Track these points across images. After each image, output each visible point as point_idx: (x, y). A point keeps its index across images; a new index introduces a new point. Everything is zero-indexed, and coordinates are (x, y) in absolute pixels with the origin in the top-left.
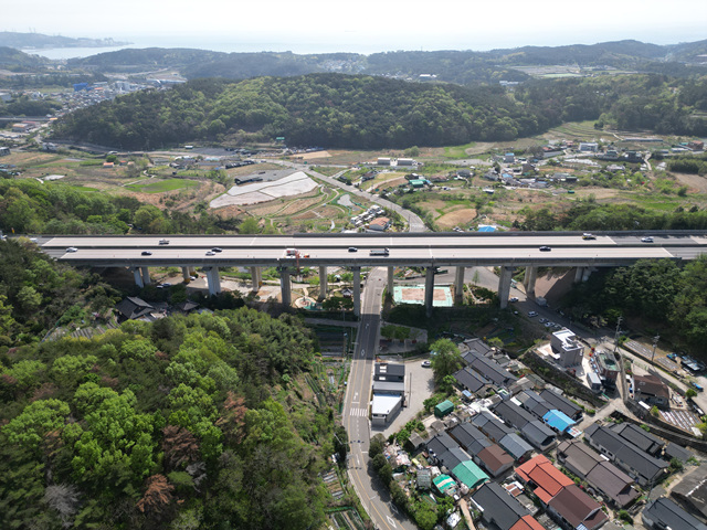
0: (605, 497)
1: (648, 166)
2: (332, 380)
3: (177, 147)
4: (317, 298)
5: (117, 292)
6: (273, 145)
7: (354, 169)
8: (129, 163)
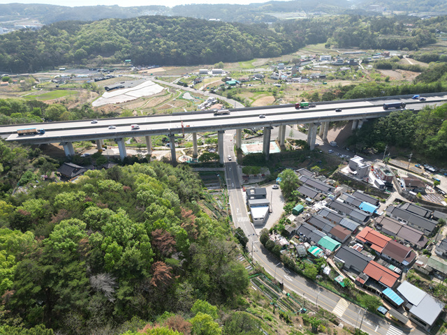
0: (411, 244)
1: (361, 67)
2: (219, 203)
4: (192, 155)
6: (124, 65)
7: (186, 77)
8: (21, 81)
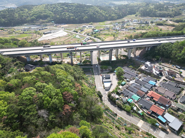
0: (170, 98)
1: (150, 24)
2: (91, 81)
3: (22, 25)
4: (79, 61)
5: (23, 63)
6: (51, 23)
7: (77, 29)
8: (8, 30)
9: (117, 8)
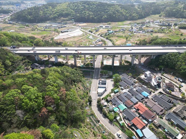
0: (156, 113)
1: (173, 27)
3: (45, 22)
4: (83, 63)
5: (31, 62)
6: (71, 22)
7: (93, 28)
8: (32, 27)
9: (141, 7)
